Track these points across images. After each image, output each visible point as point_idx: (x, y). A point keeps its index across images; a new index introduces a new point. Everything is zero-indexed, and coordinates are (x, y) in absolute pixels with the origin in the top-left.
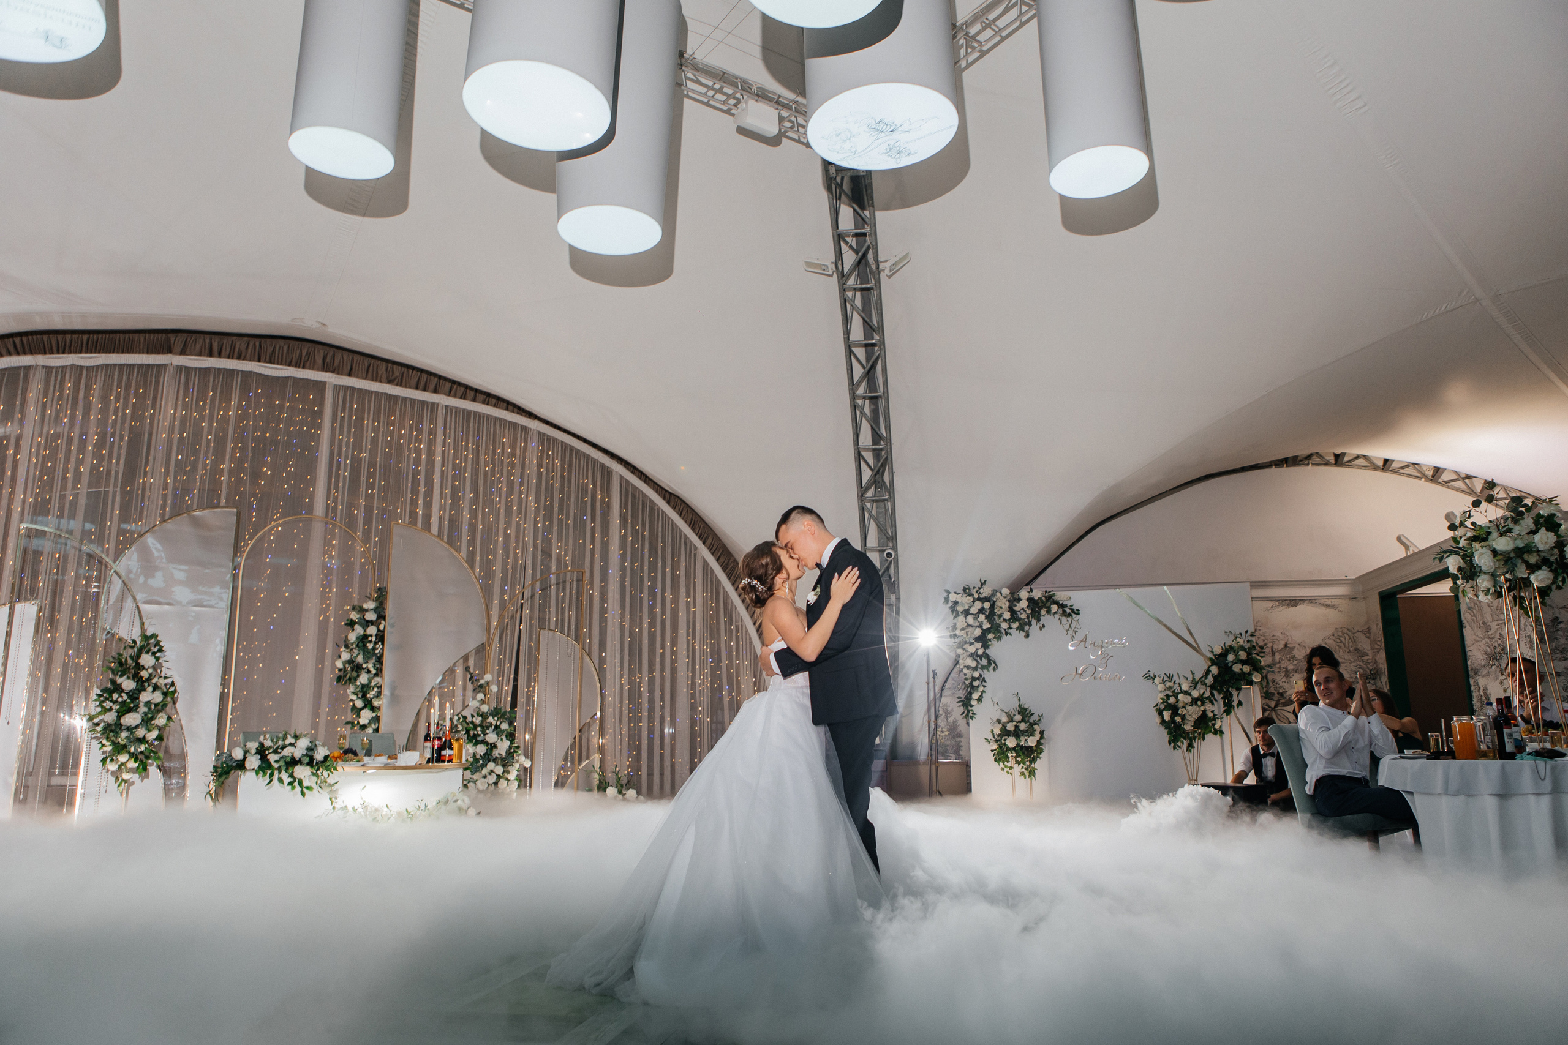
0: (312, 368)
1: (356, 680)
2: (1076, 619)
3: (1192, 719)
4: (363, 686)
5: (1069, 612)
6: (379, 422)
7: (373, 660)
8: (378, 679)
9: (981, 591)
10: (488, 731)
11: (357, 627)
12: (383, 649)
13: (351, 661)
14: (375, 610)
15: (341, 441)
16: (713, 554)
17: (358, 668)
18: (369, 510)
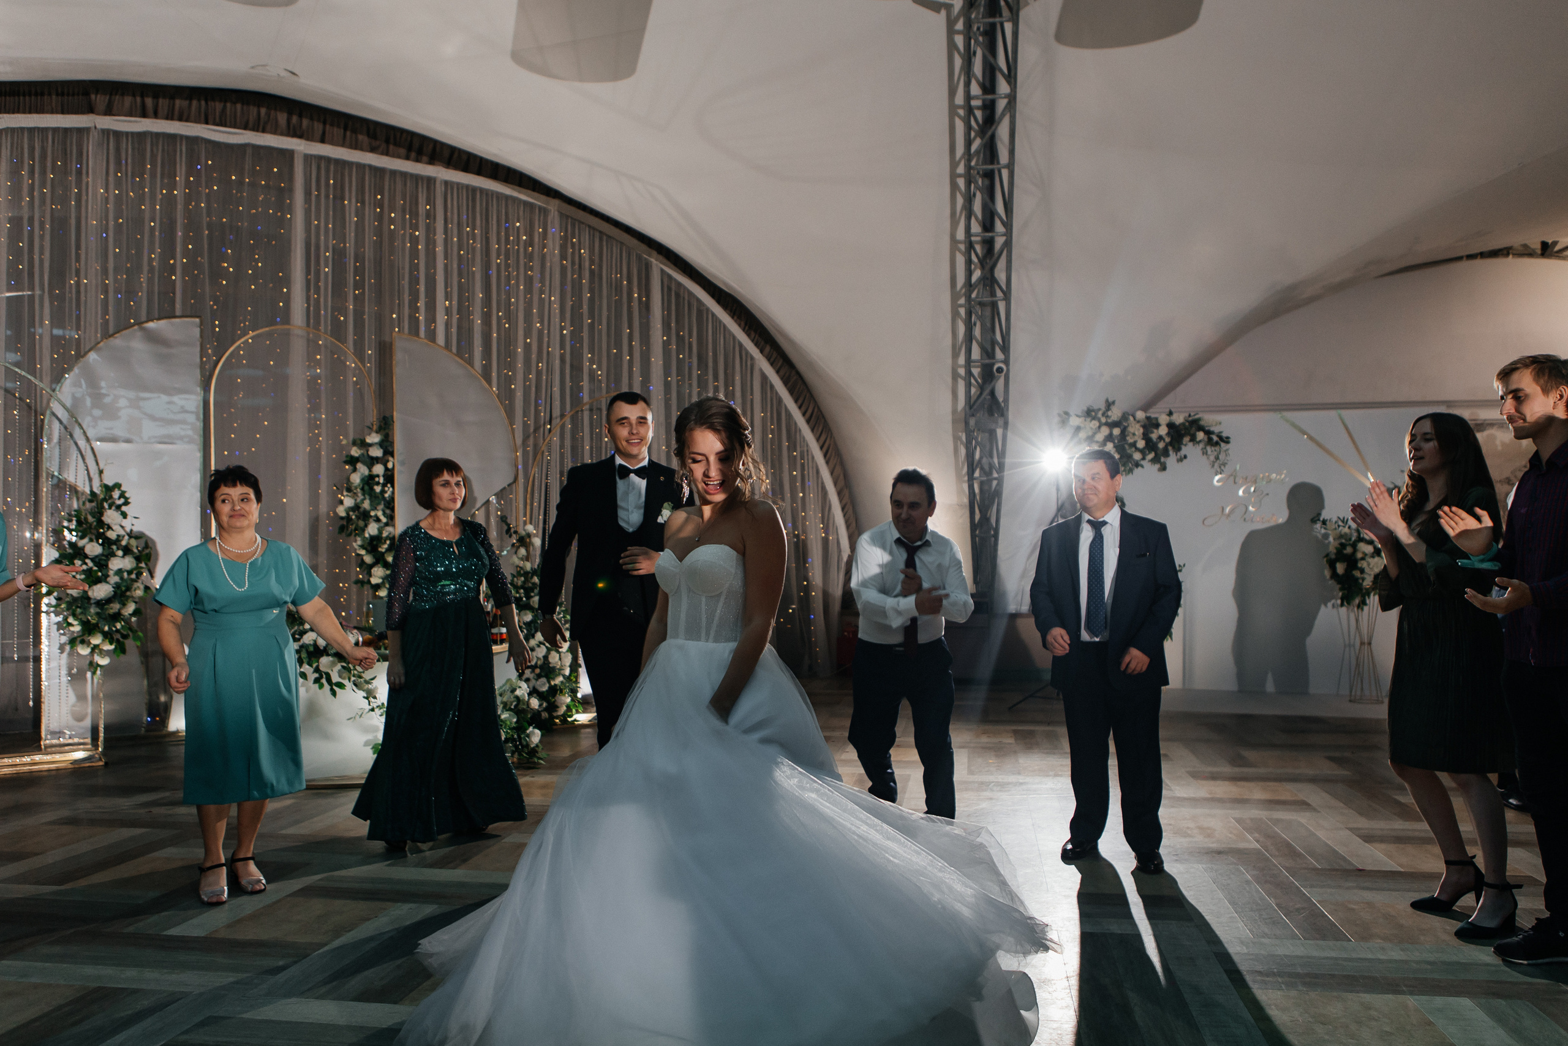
0: (275, 131)
1: (363, 530)
2: (1225, 449)
3: (1373, 573)
4: (372, 538)
5: (1216, 441)
6: (363, 203)
7: (381, 507)
8: (390, 529)
9: (1110, 413)
10: (532, 594)
11: (359, 466)
12: (393, 493)
13: (356, 508)
14: (381, 444)
15: (318, 227)
16: (772, 364)
17: (365, 516)
18: (359, 314)
